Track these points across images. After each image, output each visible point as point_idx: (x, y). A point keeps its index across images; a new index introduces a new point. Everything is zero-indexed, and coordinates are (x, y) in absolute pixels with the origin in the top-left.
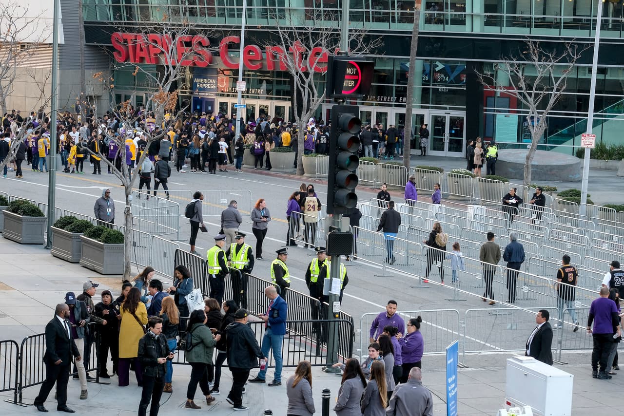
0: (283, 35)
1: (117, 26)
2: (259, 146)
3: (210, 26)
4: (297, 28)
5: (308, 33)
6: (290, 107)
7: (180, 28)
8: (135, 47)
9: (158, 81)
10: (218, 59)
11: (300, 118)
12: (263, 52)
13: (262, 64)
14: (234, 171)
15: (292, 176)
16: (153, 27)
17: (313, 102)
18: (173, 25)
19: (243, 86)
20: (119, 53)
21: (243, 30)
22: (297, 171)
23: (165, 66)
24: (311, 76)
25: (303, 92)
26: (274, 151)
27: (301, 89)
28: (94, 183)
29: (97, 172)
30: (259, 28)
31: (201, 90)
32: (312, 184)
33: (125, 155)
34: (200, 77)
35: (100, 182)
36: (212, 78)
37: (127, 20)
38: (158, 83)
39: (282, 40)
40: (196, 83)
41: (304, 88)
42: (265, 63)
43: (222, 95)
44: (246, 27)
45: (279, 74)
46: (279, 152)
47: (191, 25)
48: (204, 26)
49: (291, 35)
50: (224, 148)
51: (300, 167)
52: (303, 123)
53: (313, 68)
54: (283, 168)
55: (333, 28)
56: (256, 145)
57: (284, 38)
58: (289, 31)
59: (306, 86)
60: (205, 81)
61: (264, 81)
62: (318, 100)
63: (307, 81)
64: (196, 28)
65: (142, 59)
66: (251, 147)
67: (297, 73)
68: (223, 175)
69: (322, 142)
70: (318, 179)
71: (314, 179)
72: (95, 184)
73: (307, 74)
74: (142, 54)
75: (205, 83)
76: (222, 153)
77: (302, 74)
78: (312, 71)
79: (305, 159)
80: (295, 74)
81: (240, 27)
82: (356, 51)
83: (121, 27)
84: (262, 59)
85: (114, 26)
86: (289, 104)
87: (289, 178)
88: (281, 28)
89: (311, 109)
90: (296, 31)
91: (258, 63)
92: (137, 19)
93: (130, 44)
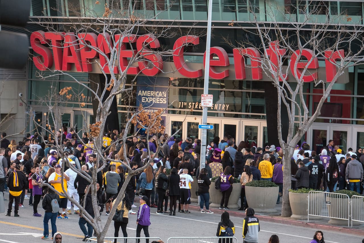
0: (263, 34)
1: (43, 23)
2: (225, 179)
3: (165, 23)
4: (280, 25)
5: (296, 31)
6: (264, 128)
7: (126, 25)
8: (61, 52)
9: (96, 94)
10: (171, 65)
11: (286, 142)
12: (229, 56)
13: (228, 72)
14: (199, 212)
15: (276, 218)
16: (91, 24)
17: (303, 121)
18: (117, 21)
19: (210, 100)
20: (41, 57)
21: (209, 28)
22: (282, 211)
23: (105, 75)
24: (300, 87)
25: (288, 109)
26: (251, 185)
27: (286, 104)
28: (24, 228)
29: (13, 213)
30: (231, 26)
31: (146, 105)
32: (320, 230)
33: (95, 192)
34: (145, 89)
35: (31, 227)
36: (161, 90)
37: (52, 15)
38: (97, 97)
39: (262, 41)
40: (140, 97)
41: (289, 102)
42: (233, 70)
43: (174, 112)
44: (213, 24)
45: (256, 85)
46: (259, 186)
47: (140, 22)
48: (157, 23)
49: (272, 33)
50: (187, 183)
51: (286, 206)
52: (290, 149)
53: (301, 77)
54: (264, 208)
55: (329, 24)
56: (222, 177)
57: (265, 39)
58: (270, 28)
59: (293, 100)
60: (152, 93)
61: (223, 93)
62: (309, 119)
63: (294, 94)
64: (147, 26)
65: (70, 66)
66: (216, 180)
67: (281, 83)
68: (186, 217)
69: (313, 173)
70: (311, 221)
71: (305, 221)
72: (26, 230)
73: (294, 85)
74: (71, 59)
75: (152, 97)
76: (184, 189)
77: (287, 85)
78: (300, 81)
79: (293, 196)
80: (278, 83)
81: (206, 24)
82: (359, 55)
83: (50, 25)
84: (229, 65)
85: (39, 23)
86: (264, 123)
87: (273, 221)
88: (261, 25)
89: (300, 131)
90: (280, 29)
91: (224, 71)
92: (63, 13)
93: (54, 46)
